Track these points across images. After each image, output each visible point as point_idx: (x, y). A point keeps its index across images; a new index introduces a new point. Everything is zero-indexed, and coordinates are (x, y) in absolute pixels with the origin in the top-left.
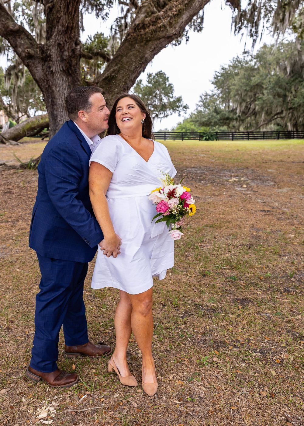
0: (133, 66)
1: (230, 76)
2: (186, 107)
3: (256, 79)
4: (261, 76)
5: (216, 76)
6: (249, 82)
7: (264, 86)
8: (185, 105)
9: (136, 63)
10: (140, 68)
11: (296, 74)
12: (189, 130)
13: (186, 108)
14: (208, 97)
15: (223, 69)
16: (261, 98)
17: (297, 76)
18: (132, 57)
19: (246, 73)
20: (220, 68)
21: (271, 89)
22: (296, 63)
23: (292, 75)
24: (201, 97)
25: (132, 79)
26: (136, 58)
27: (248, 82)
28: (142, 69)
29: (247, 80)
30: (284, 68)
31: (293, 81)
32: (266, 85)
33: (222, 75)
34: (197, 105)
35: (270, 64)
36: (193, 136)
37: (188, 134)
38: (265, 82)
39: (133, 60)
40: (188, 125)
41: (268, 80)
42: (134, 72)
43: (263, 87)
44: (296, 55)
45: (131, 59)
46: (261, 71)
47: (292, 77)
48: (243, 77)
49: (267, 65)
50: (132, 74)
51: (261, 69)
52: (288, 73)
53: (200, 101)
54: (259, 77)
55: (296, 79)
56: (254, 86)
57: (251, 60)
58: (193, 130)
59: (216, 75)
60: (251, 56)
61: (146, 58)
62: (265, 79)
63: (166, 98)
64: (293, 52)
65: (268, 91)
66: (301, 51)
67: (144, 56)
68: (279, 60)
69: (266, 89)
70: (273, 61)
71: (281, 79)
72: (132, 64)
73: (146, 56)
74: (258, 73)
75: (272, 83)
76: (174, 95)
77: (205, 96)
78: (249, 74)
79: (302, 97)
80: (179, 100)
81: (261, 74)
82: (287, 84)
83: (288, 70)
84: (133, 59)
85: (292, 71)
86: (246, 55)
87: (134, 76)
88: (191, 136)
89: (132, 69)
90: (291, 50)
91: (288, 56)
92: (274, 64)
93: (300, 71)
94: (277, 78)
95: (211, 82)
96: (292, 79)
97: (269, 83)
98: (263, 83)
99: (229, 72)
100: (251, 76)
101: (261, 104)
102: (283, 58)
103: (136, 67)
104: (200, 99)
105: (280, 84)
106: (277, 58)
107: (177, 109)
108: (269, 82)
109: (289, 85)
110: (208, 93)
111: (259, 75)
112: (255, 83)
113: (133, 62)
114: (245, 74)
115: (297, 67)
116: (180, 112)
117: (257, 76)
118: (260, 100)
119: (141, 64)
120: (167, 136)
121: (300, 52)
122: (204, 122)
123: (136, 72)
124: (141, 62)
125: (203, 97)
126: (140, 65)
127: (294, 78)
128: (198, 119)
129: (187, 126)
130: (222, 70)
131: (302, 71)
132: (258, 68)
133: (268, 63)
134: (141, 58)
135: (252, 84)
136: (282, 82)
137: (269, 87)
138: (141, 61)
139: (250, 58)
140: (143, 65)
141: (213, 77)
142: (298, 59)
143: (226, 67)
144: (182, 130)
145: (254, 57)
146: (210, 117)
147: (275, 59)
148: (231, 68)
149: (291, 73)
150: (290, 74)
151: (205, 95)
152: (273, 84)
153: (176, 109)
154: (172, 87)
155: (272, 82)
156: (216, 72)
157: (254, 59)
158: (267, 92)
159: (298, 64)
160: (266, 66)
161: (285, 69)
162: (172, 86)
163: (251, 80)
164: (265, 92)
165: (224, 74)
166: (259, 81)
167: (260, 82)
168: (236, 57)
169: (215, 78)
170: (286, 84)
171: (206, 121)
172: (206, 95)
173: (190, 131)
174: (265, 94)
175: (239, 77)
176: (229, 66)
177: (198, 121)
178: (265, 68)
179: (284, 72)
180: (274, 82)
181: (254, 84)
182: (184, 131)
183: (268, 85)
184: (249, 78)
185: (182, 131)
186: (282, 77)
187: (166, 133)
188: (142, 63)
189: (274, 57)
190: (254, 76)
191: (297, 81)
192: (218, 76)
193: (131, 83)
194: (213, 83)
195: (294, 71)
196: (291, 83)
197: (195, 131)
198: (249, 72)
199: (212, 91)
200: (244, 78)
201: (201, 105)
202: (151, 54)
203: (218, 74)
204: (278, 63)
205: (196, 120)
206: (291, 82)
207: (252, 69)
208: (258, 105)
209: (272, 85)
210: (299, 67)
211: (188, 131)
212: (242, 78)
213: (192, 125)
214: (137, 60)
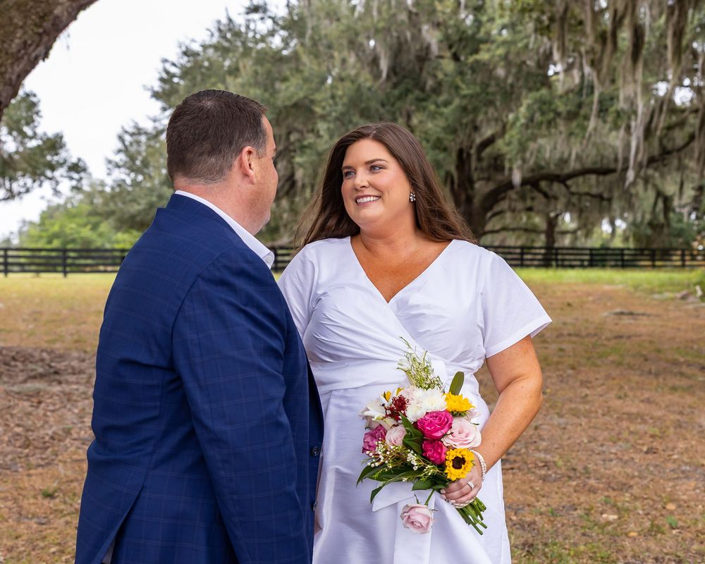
0: (17, 41)
1: (210, 77)
2: (76, 168)
3: (292, 89)
4: (306, 80)
5: (165, 76)
6: (272, 95)
7: (318, 110)
8: (74, 160)
9: (25, 33)
10: (38, 46)
11: (405, 77)
12: (73, 241)
13: (78, 172)
14: (143, 138)
15: (185, 53)
16: (310, 146)
17: (409, 83)
18: (14, 13)
19: (259, 69)
20: (179, 51)
21: (337, 119)
22: (405, 48)
23: (394, 79)
24: (121, 138)
25: (14, 77)
26: (26, 17)
27: (267, 95)
28: (41, 49)
29: (266, 90)
30: (370, 58)
31: (400, 97)
32: (324, 108)
33: (186, 73)
34: (110, 162)
35: (330, 47)
36: (89, 261)
37: (72, 254)
38: (318, 97)
39: (15, 21)
40: (71, 227)
41: (329, 94)
42: (18, 59)
43: (312, 112)
44: (403, 22)
45: (11, 19)
46: (305, 65)
47: (395, 86)
48: (252, 81)
49: (321, 48)
50: (12, 64)
51: (305, 59)
52: (384, 75)
53: (120, 151)
54: (300, 82)
55: (408, 91)
56: (286, 107)
57: (272, 33)
58: (87, 242)
59: (167, 72)
60: (273, 19)
61: (57, 17)
62: (317, 90)
63: (15, 139)
64: (394, 15)
65: (332, 126)
66: (417, 14)
67: (51, 12)
68: (357, 34)
69: (323, 117)
70: (339, 37)
71: (364, 91)
72: (14, 33)
73: (57, 11)
74: (298, 70)
75: (340, 102)
76: (39, 131)
77: (132, 135)
78: (269, 72)
79: (429, 145)
80: (55, 144)
81: (306, 74)
82: (383, 105)
83: (384, 65)
84: (18, 20)
85: (393, 70)
86: (256, 16)
87: (17, 69)
88: (82, 261)
89: (14, 47)
90: (390, 7)
91: (381, 25)
92: (341, 45)
93: (417, 69)
94: (356, 85)
95: (149, 94)
96: (396, 92)
97: (331, 102)
98: (312, 102)
99: (206, 64)
100: (277, 79)
101: (312, 163)
102: (367, 29)
103: (25, 43)
104: (119, 145)
105: (363, 105)
106: (349, 28)
107: (49, 173)
108: (333, 97)
109: (388, 108)
110: (142, 125)
111: (299, 76)
112: (290, 98)
113: (16, 27)
114: (256, 73)
115: (409, 58)
116: (57, 183)
117: (295, 81)
118: (308, 151)
119: (40, 35)
120: (10, 260)
121: (414, 17)
122: (133, 217)
123: (26, 58)
124: (41, 30)
125: (128, 138)
126: (36, 38)
127: (402, 88)
128: (112, 206)
129: (68, 231)
130: (186, 59)
131: (421, 69)
132: (295, 56)
133: (325, 42)
134: (42, 18)
135: (279, 103)
136: (369, 99)
137: (334, 114)
138: (40, 26)
139: (269, 23)
140: (45, 38)
141: (158, 76)
142: (409, 35)
143: (196, 47)
144: (50, 242)
145: (281, 22)
146: (154, 199)
147: (343, 32)
148: (211, 52)
149: (392, 75)
150: (388, 77)
151: (131, 130)
152: (344, 105)
153: (43, 174)
154: (34, 105)
155: (341, 97)
156: (165, 61)
157: (283, 28)
158: (329, 129)
159: (409, 49)
160: (318, 51)
161: (375, 61)
162: (34, 99)
163: (275, 93)
164: (322, 126)
165: (191, 68)
166: (301, 94)
167: (305, 97)
168: (224, 21)
169: (162, 80)
170: (379, 106)
171: (139, 213)
172: (139, 131)
173: (78, 247)
174: (322, 133)
175: (239, 80)
176: (205, 47)
177: (111, 213)
178: (316, 55)
179: (371, 72)
180: (345, 100)
181: (288, 103)
182: (56, 244)
183: (328, 108)
184: (268, 84)
185: (49, 247)
186: (368, 84)
187: (10, 253)
188: (45, 32)
189: (342, 28)
190: (285, 79)
191: (411, 97)
192: (171, 75)
193: (9, 90)
194: (156, 95)
195: (398, 70)
196: (393, 105)
197: (93, 246)
198: (268, 65)
199: (155, 121)
200: (257, 84)
201: (121, 163)
202: (71, 6)
203: (173, 70)
204: (353, 44)
205: (106, 209)
206: (392, 100)
207: (277, 58)
208: (301, 165)
209: (340, 108)
210: (412, 57)
211: (70, 246)
212: (250, 85)
213: (85, 225)
214: (29, 22)
